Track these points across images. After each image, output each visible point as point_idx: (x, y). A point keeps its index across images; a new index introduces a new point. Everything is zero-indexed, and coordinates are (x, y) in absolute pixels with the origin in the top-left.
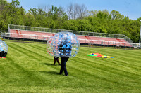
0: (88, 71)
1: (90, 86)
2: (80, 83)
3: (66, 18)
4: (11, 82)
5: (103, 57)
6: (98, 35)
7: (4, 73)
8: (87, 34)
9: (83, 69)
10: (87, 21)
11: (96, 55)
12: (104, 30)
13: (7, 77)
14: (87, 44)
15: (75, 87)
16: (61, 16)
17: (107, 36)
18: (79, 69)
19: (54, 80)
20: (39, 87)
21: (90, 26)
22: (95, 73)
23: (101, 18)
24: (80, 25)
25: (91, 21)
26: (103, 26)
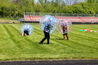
0: (79, 42)
1: (79, 52)
2: (72, 50)
3: (64, 5)
4: (24, 51)
5: (91, 31)
6: (88, 16)
7: (20, 46)
8: (80, 15)
9: (75, 41)
10: (80, 6)
11: (86, 30)
12: (93, 11)
13: (22, 48)
14: (80, 23)
15: (68, 53)
16: (61, 4)
17: (95, 16)
18: (73, 41)
19: (54, 49)
20: (43, 54)
21: (82, 9)
22: (84, 43)
23: (91, 2)
24: (74, 9)
25: (83, 5)
26: (92, 9)
